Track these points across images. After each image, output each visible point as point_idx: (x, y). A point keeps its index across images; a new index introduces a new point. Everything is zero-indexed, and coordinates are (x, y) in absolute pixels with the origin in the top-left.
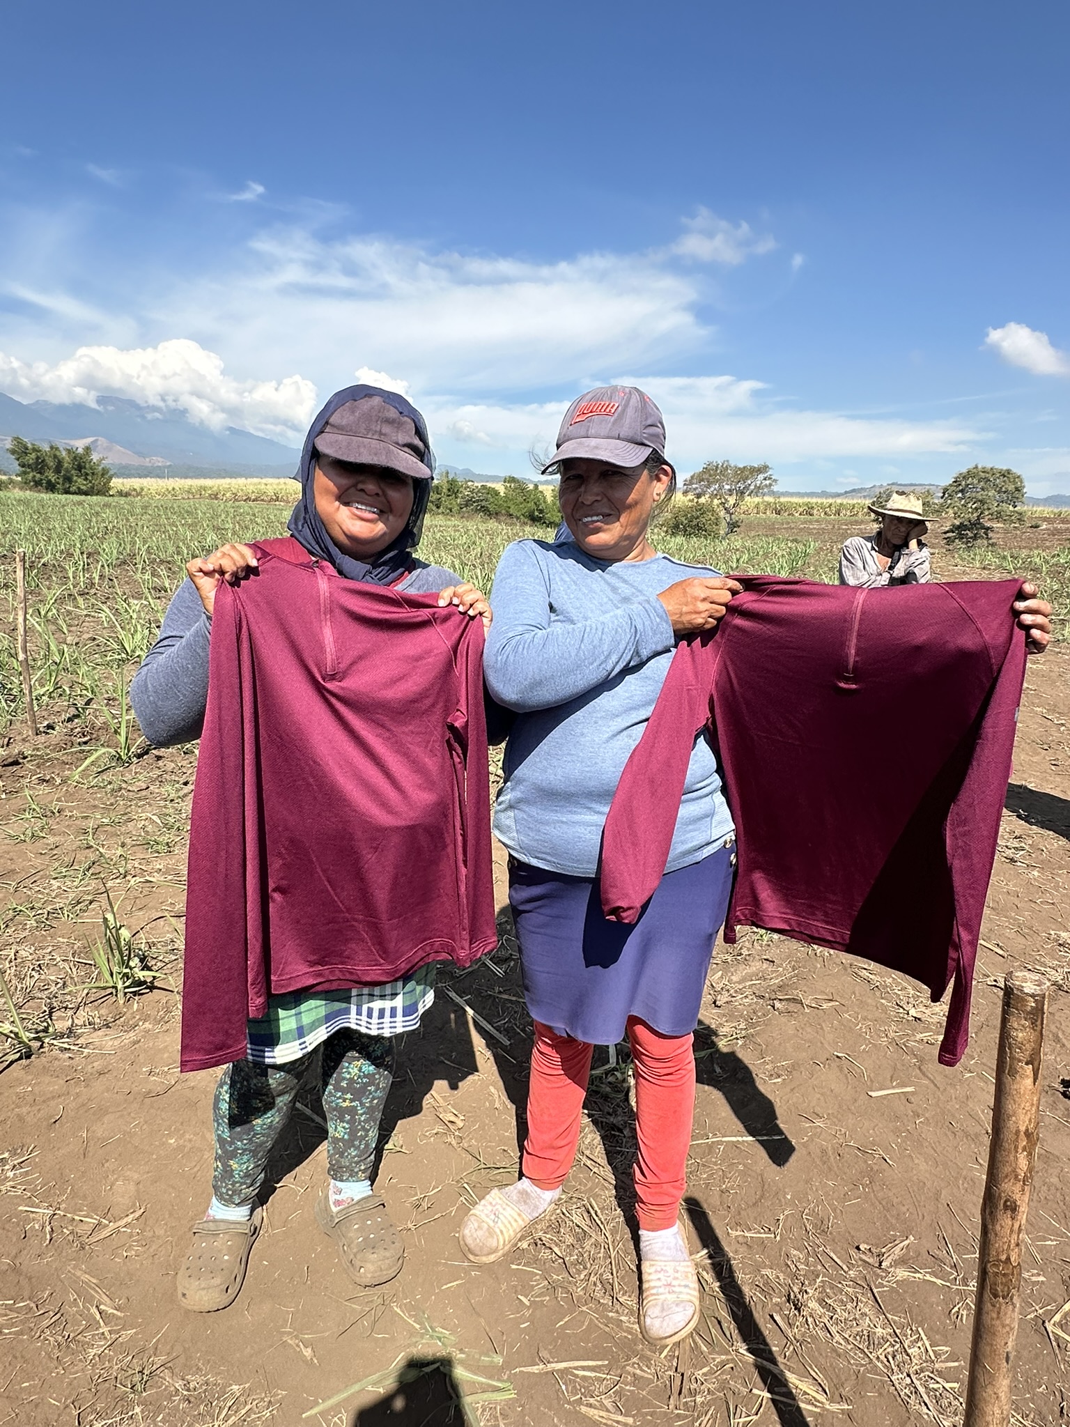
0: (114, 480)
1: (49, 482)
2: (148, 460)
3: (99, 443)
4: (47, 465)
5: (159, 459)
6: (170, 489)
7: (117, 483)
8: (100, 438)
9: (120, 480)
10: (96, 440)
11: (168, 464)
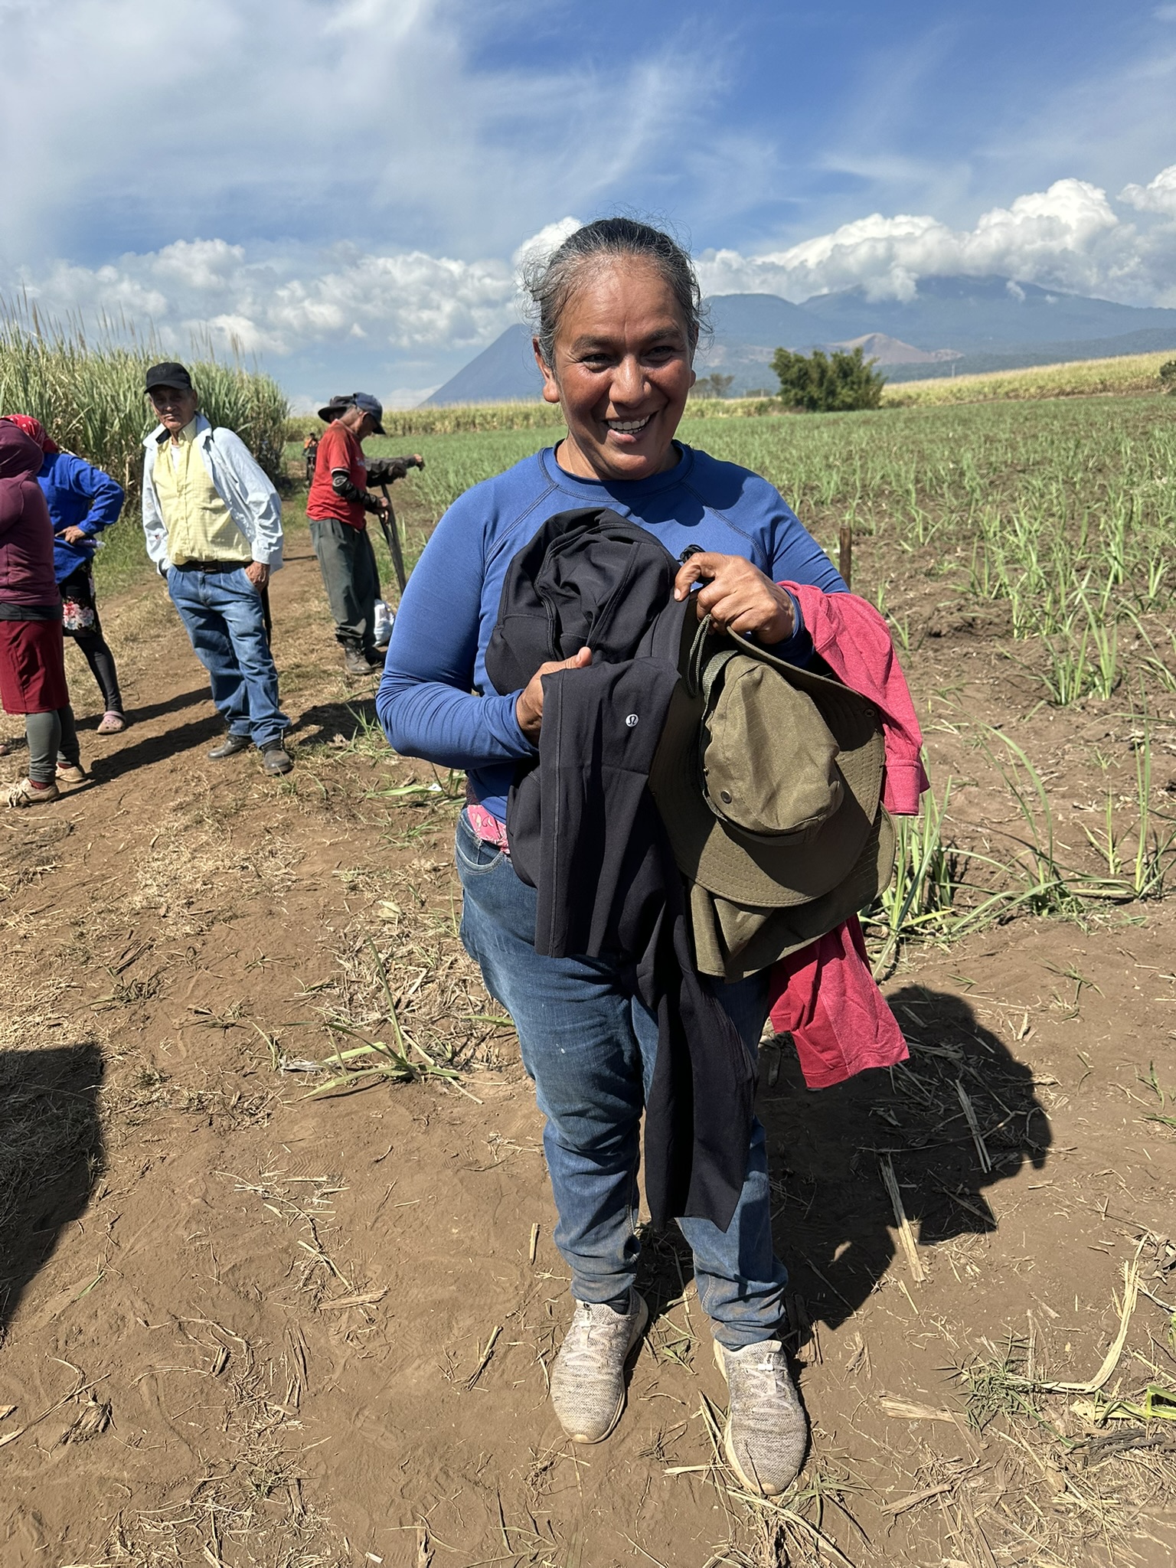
0: (886, 387)
1: (811, 399)
2: (933, 354)
3: (876, 340)
4: (809, 378)
5: (949, 351)
6: (955, 390)
7: (889, 391)
8: (879, 334)
9: (894, 386)
10: (873, 337)
11: (959, 356)
